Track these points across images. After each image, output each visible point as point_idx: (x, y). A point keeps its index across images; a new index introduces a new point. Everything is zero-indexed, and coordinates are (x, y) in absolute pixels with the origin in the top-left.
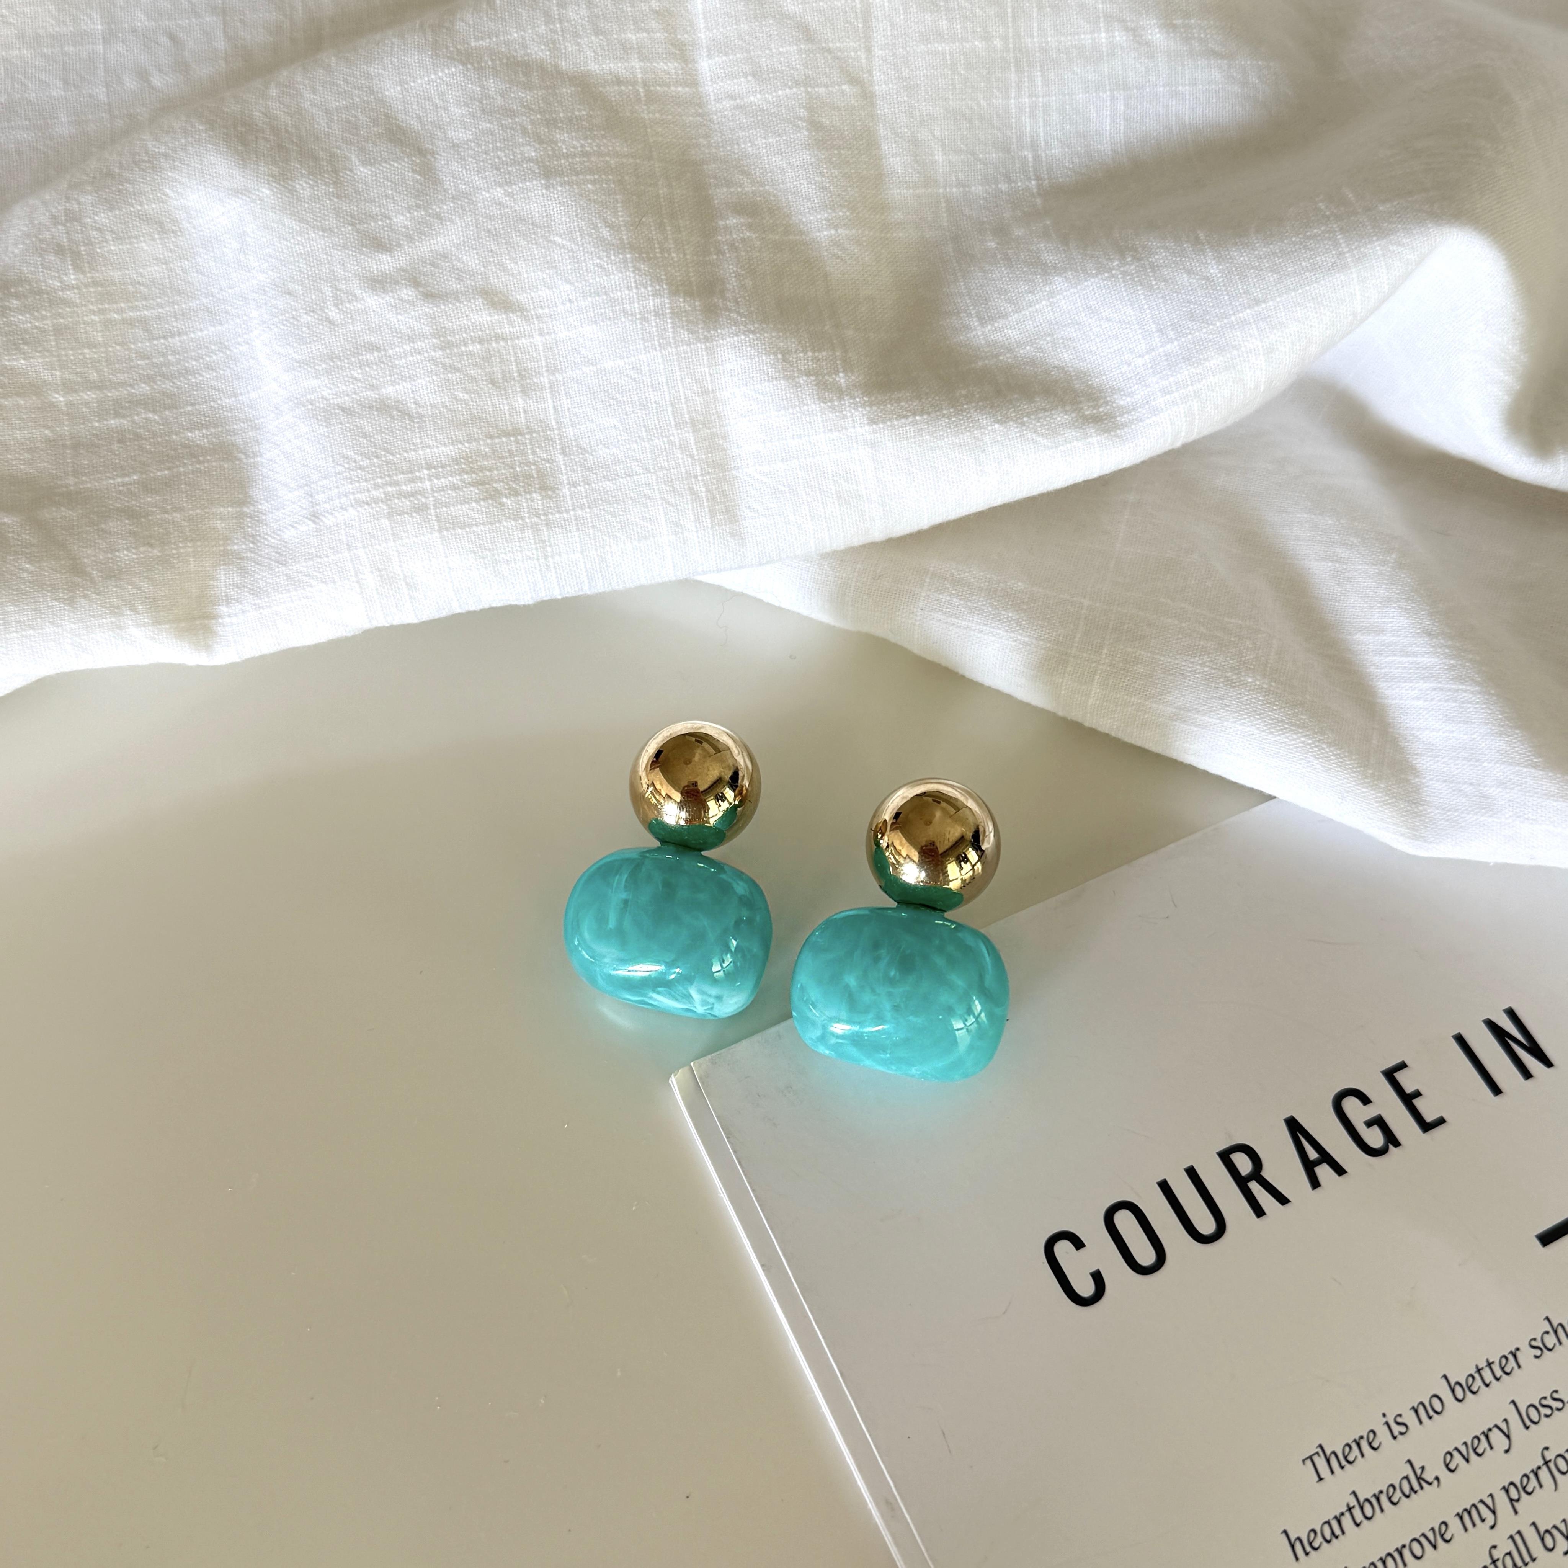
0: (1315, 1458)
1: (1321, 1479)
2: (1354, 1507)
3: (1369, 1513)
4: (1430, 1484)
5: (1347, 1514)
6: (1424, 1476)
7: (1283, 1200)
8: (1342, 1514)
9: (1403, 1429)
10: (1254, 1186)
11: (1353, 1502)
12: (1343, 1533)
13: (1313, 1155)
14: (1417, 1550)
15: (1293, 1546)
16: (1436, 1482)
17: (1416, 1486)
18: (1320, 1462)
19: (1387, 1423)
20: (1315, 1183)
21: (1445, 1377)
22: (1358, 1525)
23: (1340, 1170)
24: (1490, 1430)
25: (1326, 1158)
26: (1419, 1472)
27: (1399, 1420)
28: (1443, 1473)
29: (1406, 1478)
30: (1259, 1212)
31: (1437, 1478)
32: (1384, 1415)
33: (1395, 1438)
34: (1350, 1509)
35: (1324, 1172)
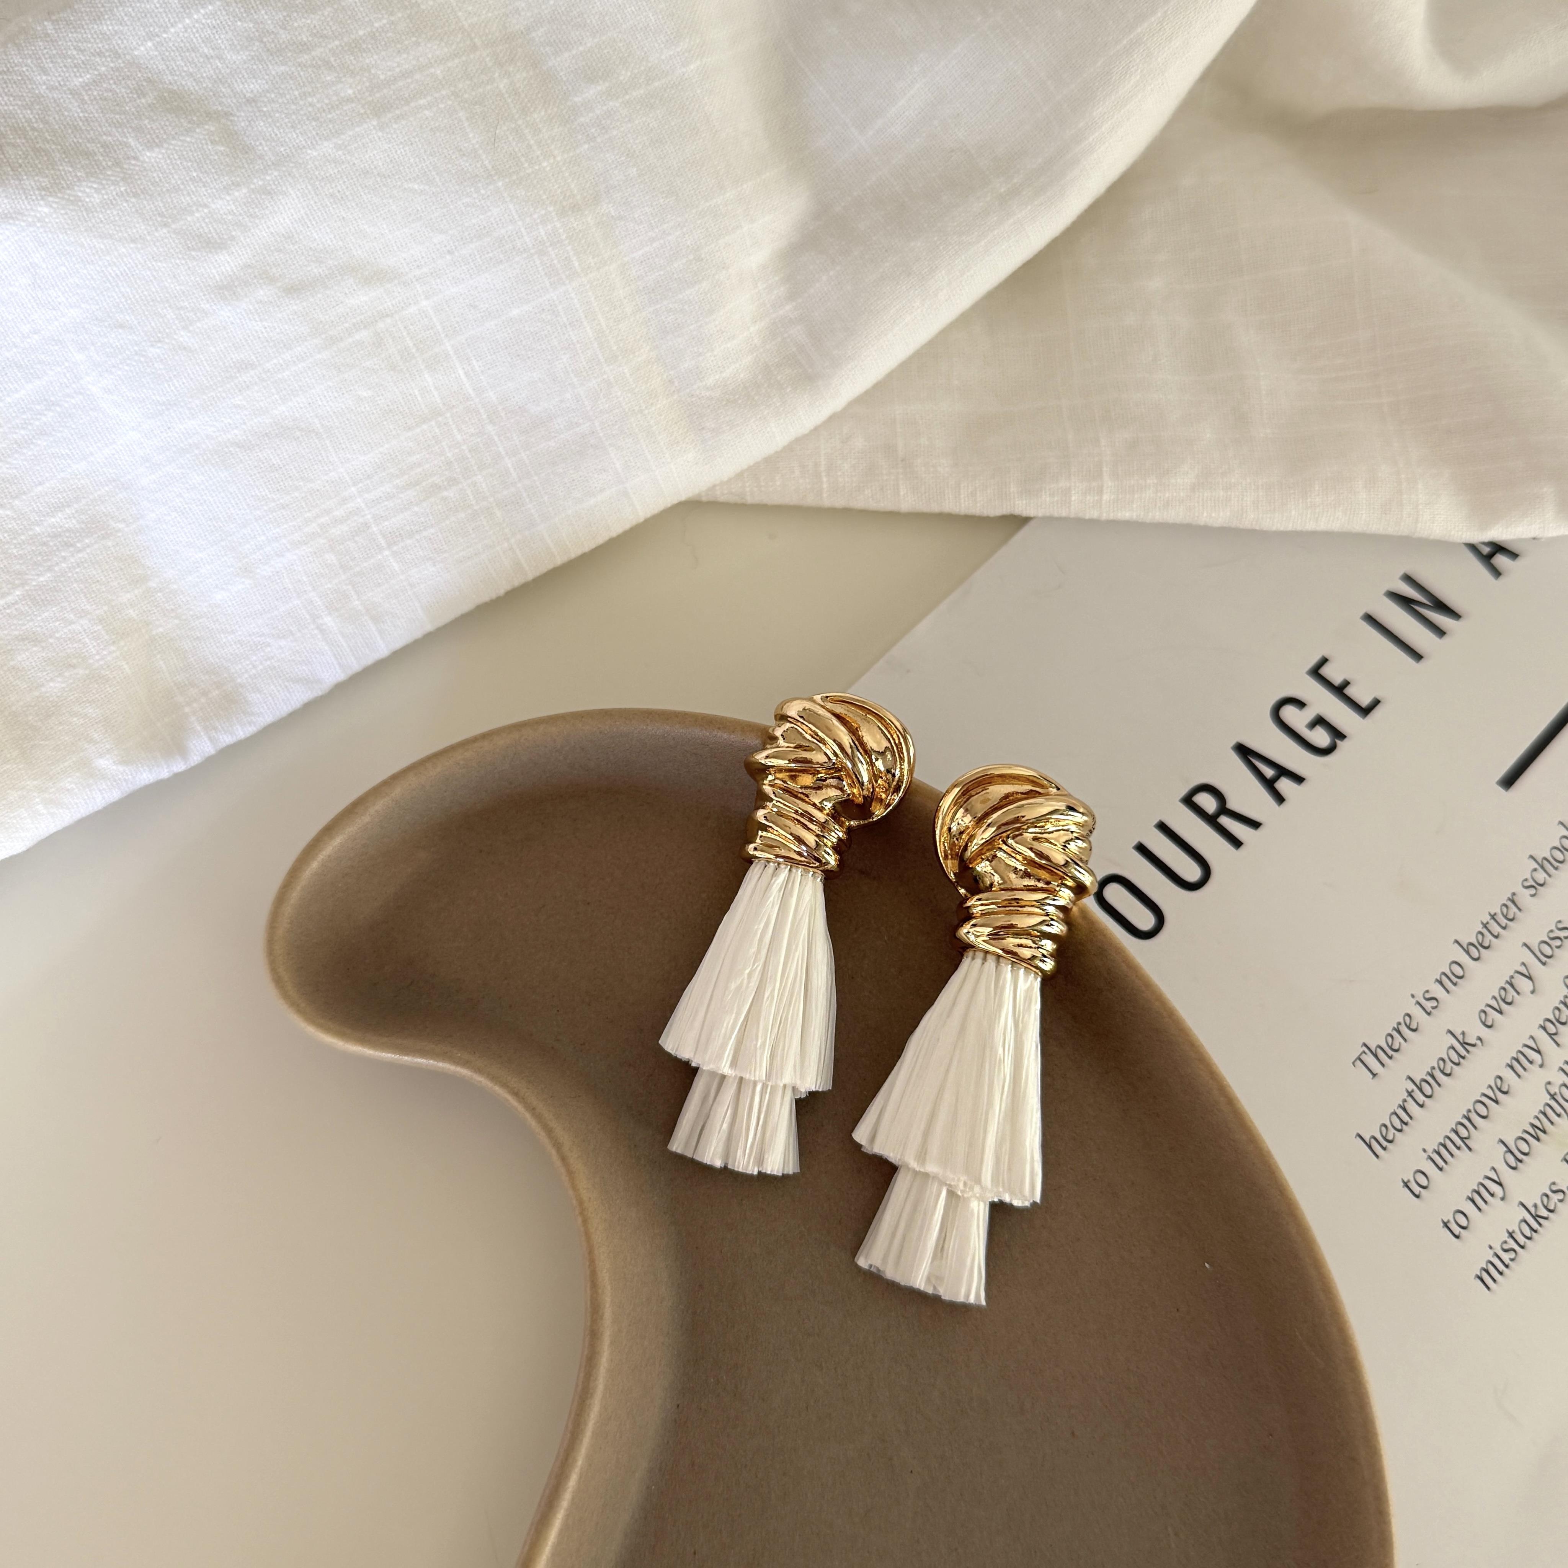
0: (1363, 1057)
1: (1374, 1075)
2: (1413, 1091)
3: (1428, 1092)
4: (1474, 1045)
5: (1409, 1099)
6: (1467, 1041)
7: (1255, 824)
8: (1405, 1101)
9: (1434, 1003)
10: (1224, 820)
11: (1411, 1086)
12: (1411, 1118)
13: (1269, 772)
14: (1483, 1111)
15: (1370, 1147)
16: (1479, 1042)
17: (1463, 1052)
18: (1370, 1060)
19: (1418, 1003)
20: (1280, 799)
21: (1457, 942)
22: (1422, 1106)
23: (1299, 779)
24: (1512, 977)
25: (1283, 771)
26: (1460, 1038)
27: (1427, 996)
28: (1484, 1032)
29: (1453, 1048)
30: (1237, 843)
31: (1479, 1039)
32: (1413, 996)
33: (1429, 1014)
34: (1410, 1094)
35: (1284, 785)
